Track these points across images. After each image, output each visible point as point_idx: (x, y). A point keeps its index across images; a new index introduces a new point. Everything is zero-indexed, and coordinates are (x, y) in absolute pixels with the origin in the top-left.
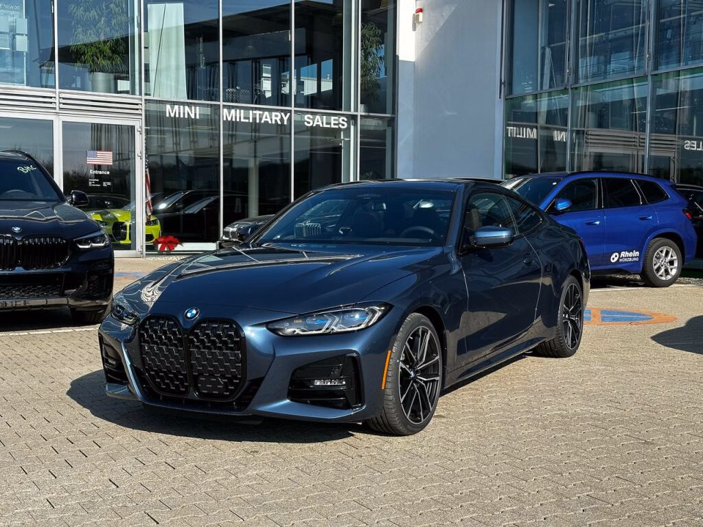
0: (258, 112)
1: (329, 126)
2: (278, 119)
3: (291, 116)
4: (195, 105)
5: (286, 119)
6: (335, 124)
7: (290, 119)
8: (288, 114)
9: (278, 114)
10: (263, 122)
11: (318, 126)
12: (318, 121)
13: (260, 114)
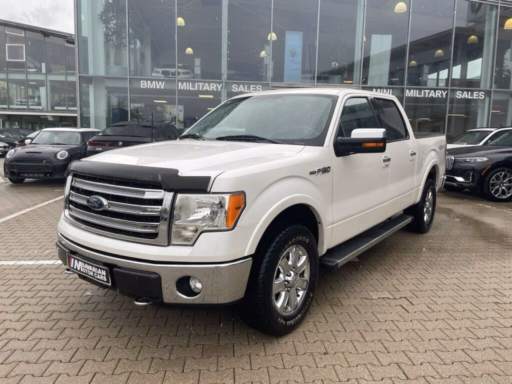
0: (427, 91)
1: (472, 98)
2: (439, 94)
3: (447, 93)
4: (390, 88)
5: (444, 94)
6: (476, 96)
7: (447, 94)
8: (446, 91)
9: (440, 91)
10: (430, 96)
11: (465, 98)
12: (465, 95)
13: (428, 92)
